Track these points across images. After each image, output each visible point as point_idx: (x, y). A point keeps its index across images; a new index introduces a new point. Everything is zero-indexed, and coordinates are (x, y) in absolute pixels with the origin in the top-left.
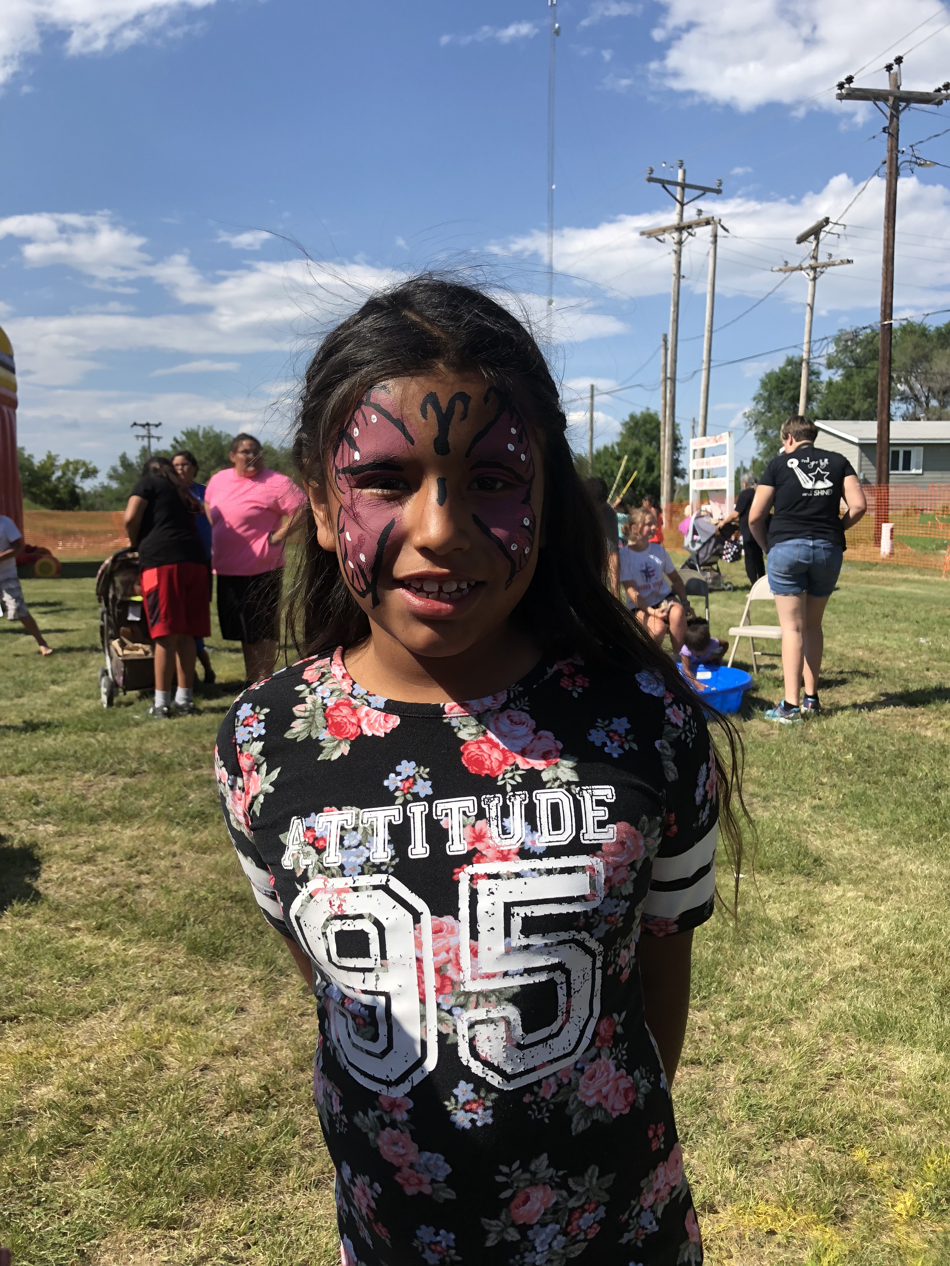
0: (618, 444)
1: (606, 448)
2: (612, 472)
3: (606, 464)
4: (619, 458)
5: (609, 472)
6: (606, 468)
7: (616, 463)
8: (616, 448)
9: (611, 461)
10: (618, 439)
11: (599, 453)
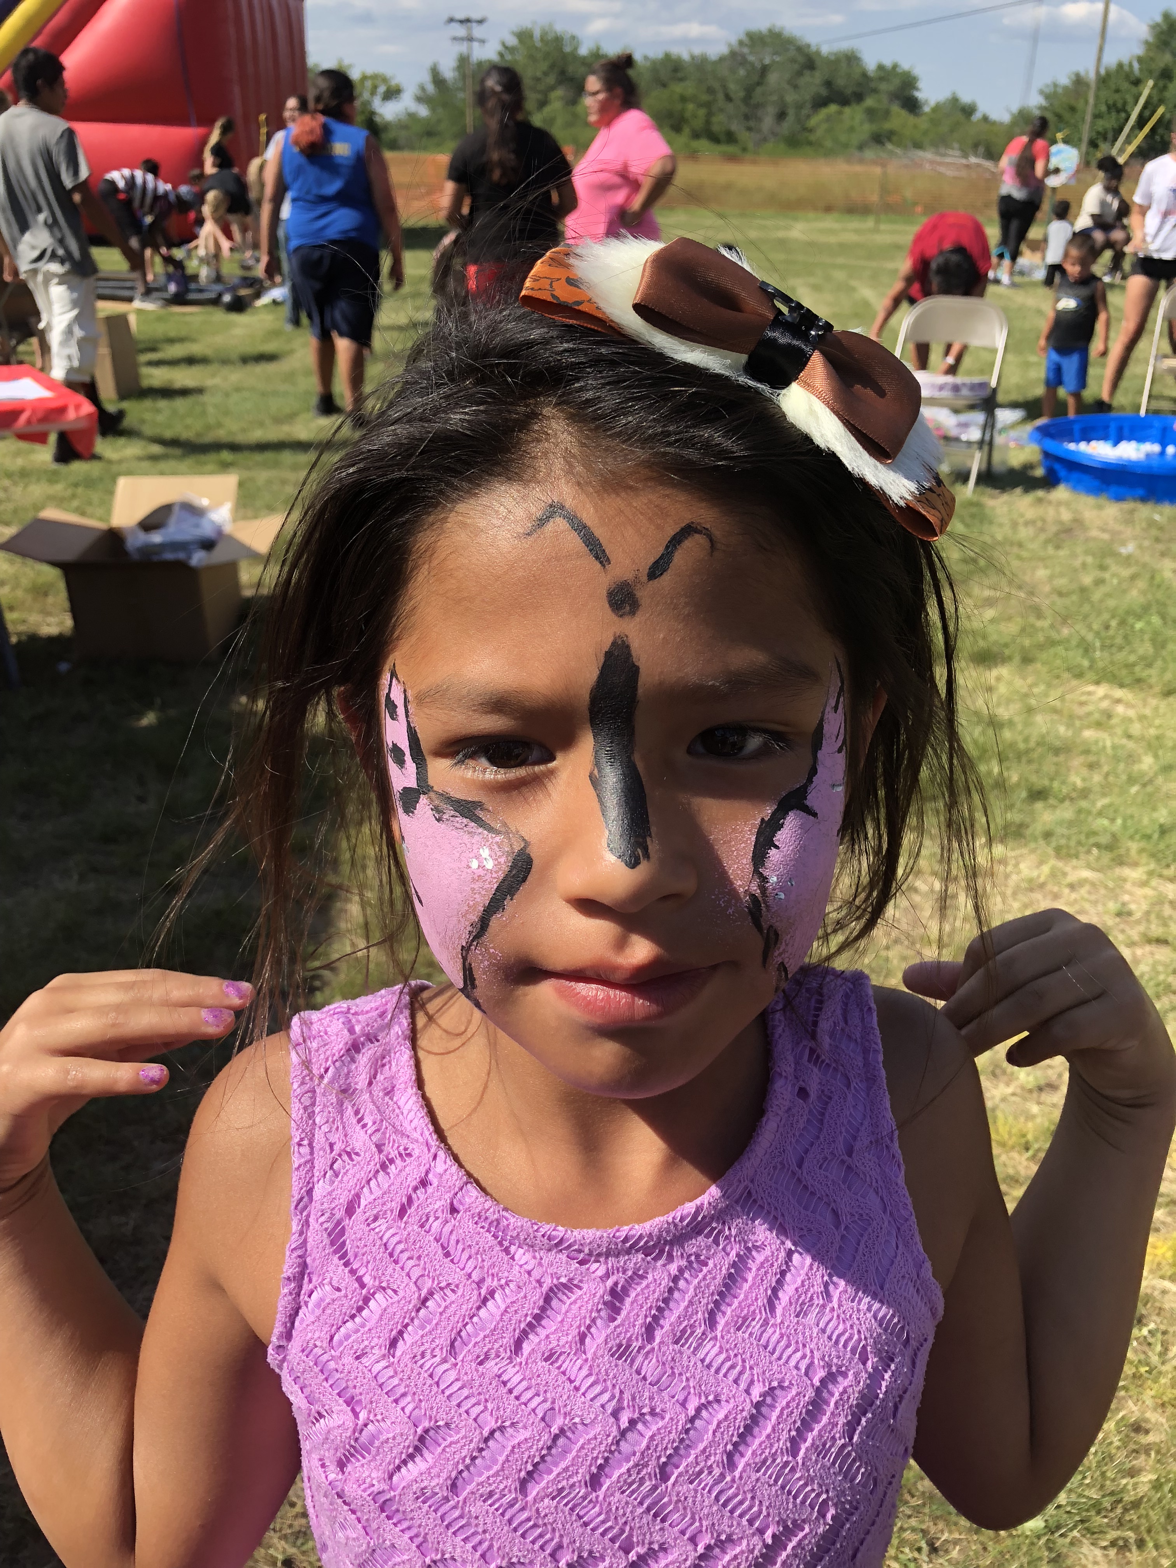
0: (1140, 60)
1: (1120, 66)
2: (1125, 103)
3: (1117, 91)
4: (1137, 82)
5: (1119, 105)
6: (1117, 96)
7: (1134, 90)
8: (1136, 66)
9: (1125, 86)
10: (1139, 51)
11: (1108, 74)
